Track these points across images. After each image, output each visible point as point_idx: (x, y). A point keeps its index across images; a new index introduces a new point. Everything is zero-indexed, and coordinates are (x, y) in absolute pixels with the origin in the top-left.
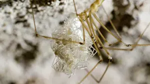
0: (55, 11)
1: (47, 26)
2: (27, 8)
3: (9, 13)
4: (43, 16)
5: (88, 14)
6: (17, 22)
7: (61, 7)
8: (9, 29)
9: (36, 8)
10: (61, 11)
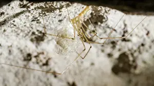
0: (57, 15)
1: (51, 23)
2: (39, 13)
3: (28, 16)
4: (49, 17)
5: (77, 19)
6: (33, 21)
7: (60, 13)
8: (28, 25)
9: (45, 13)
10: (60, 15)
